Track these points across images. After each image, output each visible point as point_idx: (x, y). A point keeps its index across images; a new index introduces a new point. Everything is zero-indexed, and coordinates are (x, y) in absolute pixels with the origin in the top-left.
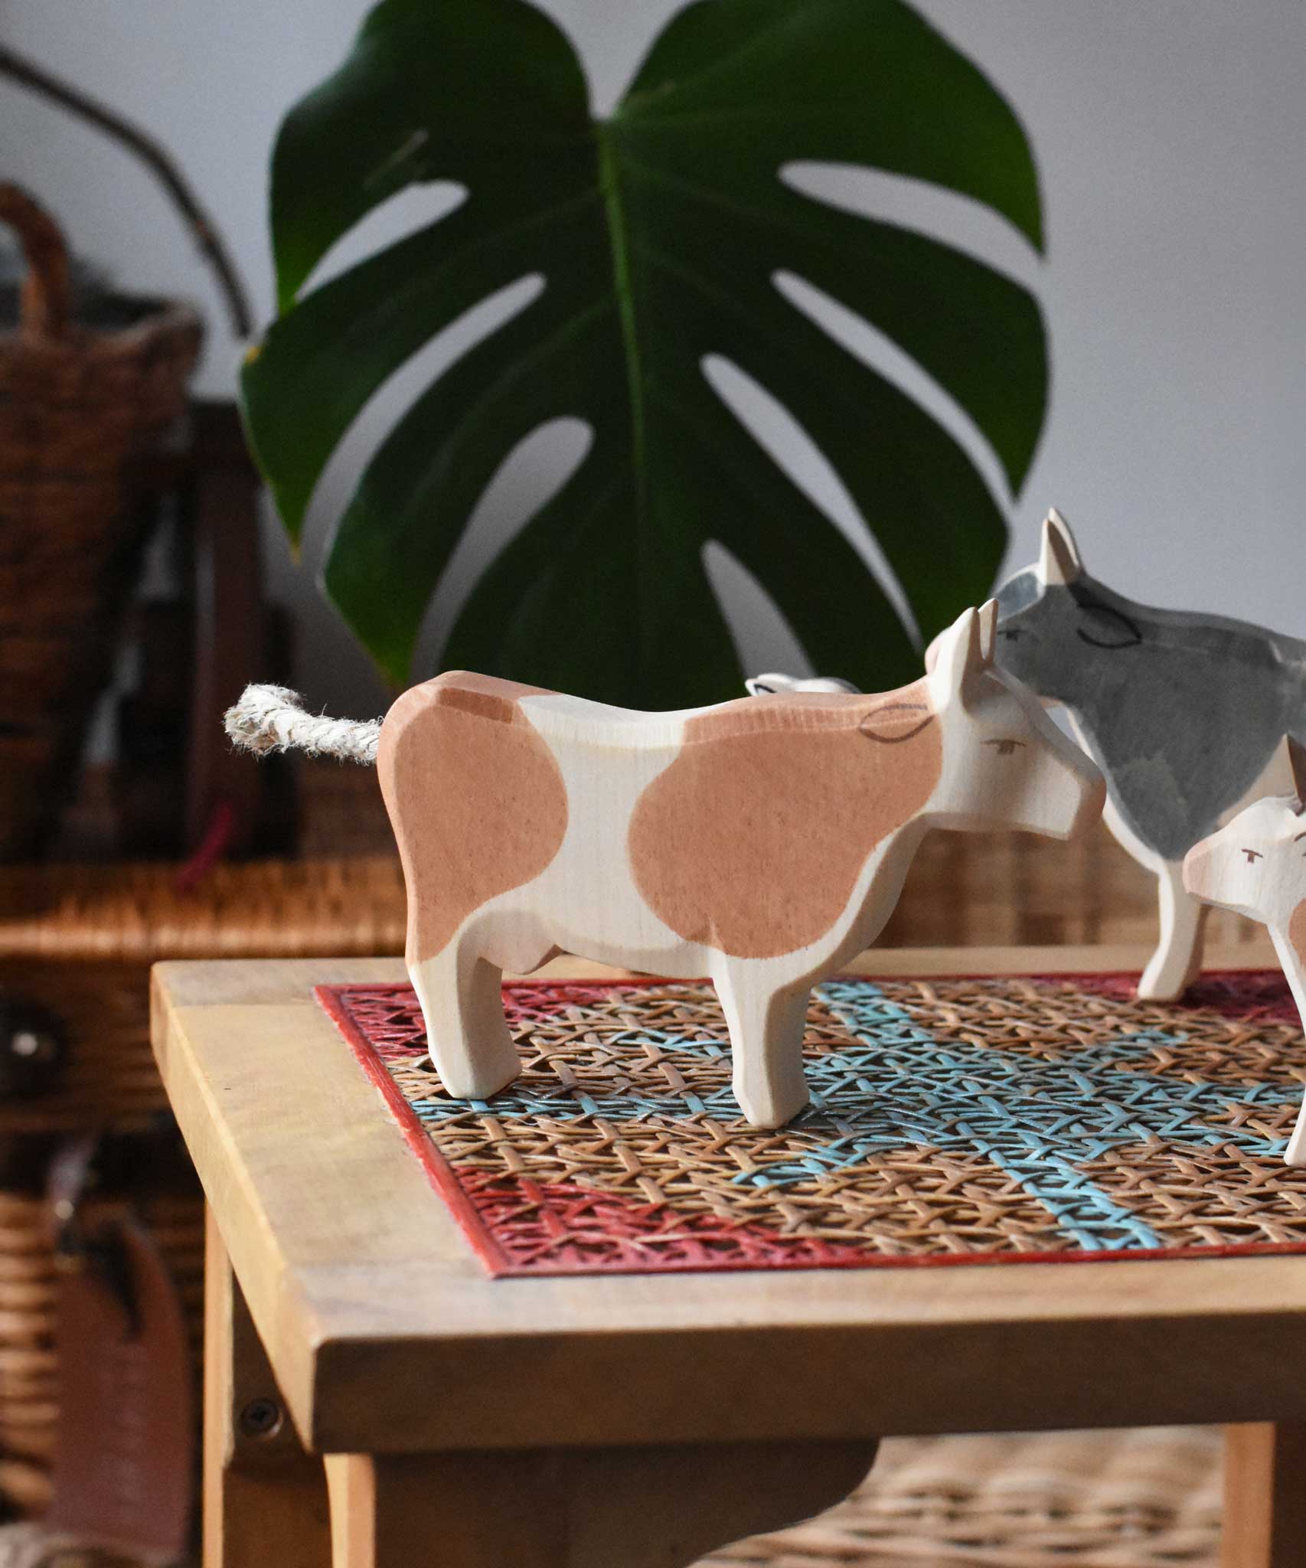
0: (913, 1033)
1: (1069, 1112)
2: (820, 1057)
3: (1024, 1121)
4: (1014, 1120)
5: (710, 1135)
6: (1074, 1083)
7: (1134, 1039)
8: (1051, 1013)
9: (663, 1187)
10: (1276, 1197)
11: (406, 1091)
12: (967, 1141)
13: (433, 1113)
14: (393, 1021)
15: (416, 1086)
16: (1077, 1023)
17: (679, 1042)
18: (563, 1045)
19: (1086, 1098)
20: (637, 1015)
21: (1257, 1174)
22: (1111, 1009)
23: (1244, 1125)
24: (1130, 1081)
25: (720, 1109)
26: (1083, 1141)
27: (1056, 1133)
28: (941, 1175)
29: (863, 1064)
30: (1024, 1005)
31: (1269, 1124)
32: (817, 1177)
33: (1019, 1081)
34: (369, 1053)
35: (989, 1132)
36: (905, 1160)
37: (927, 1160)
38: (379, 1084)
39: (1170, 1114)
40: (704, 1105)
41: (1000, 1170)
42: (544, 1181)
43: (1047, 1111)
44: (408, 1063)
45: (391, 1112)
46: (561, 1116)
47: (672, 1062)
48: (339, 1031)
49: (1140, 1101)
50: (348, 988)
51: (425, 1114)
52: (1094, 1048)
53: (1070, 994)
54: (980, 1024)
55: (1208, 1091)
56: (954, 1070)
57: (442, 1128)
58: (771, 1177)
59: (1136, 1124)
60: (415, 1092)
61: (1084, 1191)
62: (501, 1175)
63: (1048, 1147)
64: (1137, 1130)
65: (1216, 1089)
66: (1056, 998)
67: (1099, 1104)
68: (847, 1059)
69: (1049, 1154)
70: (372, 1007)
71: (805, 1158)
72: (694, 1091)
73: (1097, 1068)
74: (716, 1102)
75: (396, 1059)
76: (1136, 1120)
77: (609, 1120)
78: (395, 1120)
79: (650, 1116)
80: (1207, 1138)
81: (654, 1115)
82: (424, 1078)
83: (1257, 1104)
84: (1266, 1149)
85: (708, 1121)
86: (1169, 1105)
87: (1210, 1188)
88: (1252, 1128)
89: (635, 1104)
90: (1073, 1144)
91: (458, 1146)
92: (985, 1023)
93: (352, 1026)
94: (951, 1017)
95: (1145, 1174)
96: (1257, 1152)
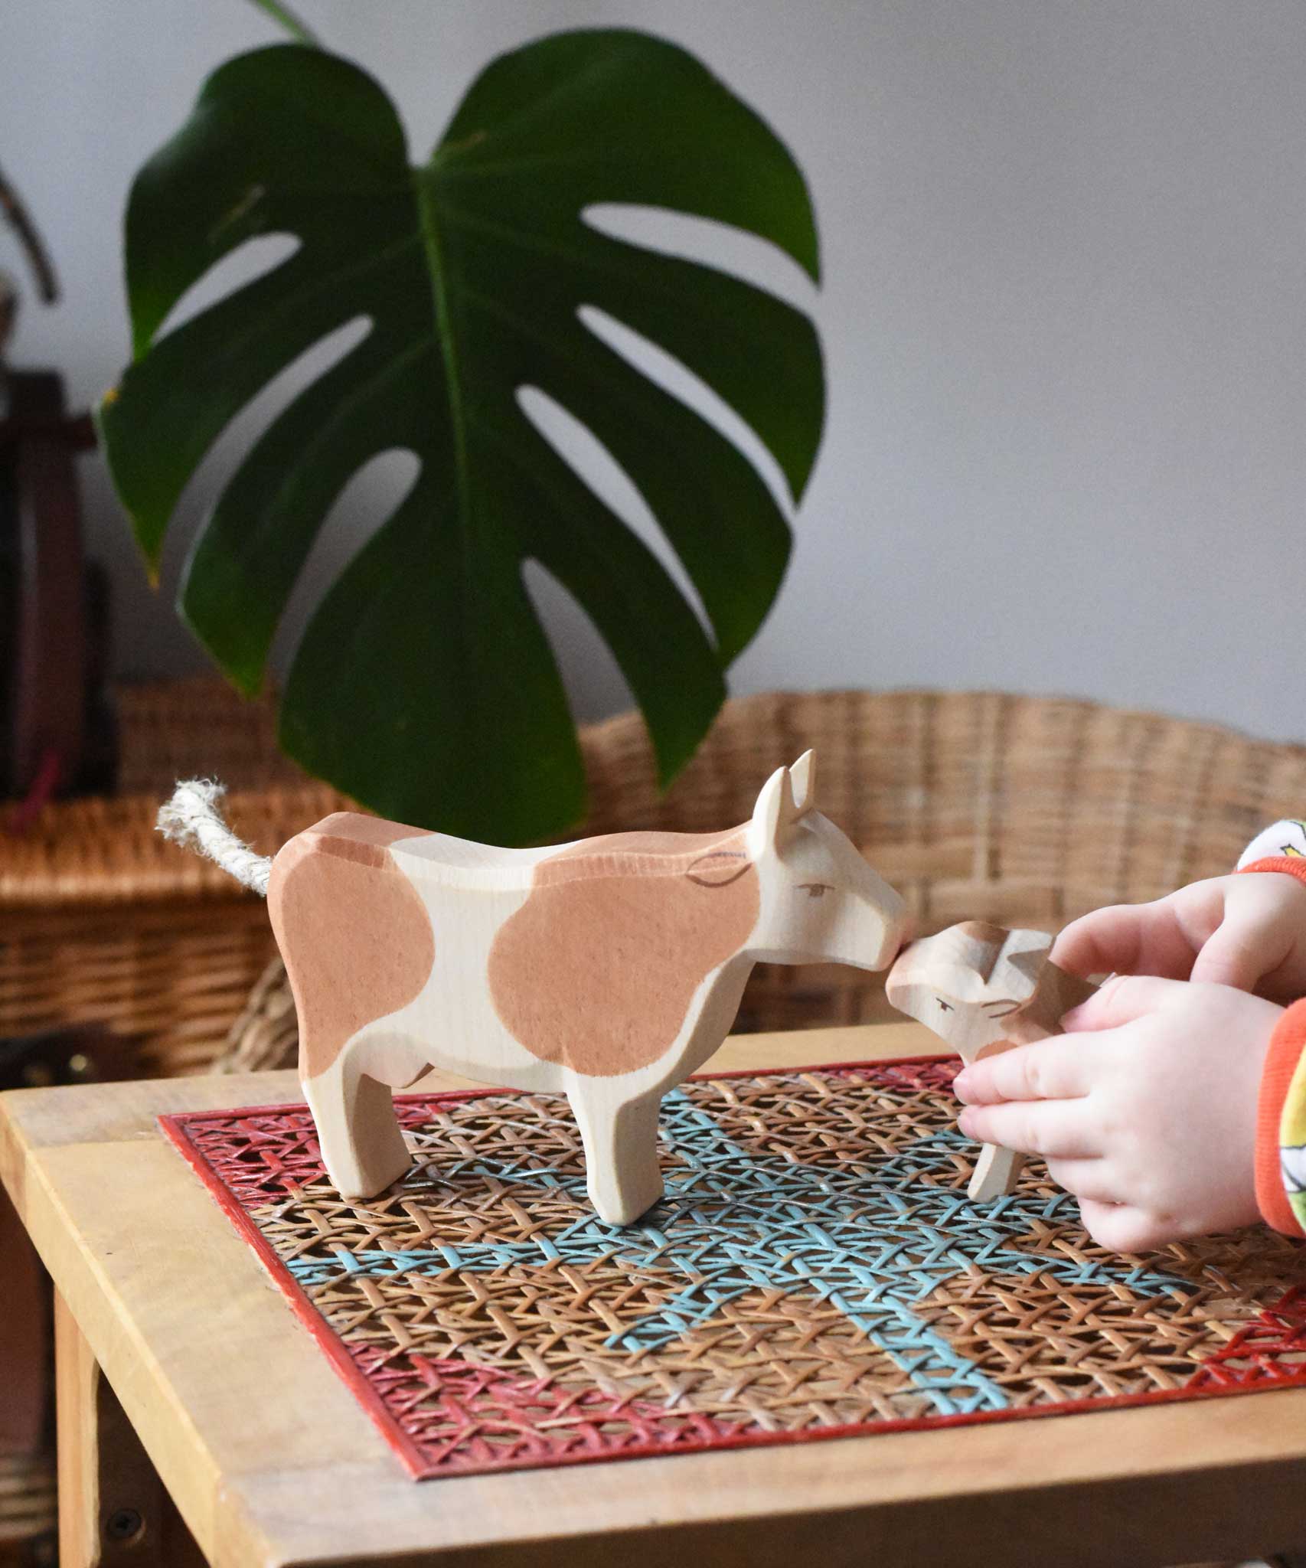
0: (728, 1148)
1: (891, 1239)
3: (852, 1254)
4: (843, 1253)
5: (568, 1284)
6: (887, 1202)
7: (929, 1144)
8: (847, 1114)
9: (544, 1356)
10: (1098, 1335)
11: (278, 1248)
12: (805, 1281)
13: (310, 1276)
14: (241, 1157)
15: (284, 1241)
16: (871, 1125)
17: (514, 1171)
19: (902, 1220)
20: (468, 1138)
21: (1076, 1309)
22: (900, 1104)
23: (1051, 1247)
24: (935, 1197)
25: (573, 1252)
26: (911, 1274)
27: (884, 1266)
28: (791, 1325)
30: (820, 1104)
31: (1072, 1243)
32: (680, 1335)
33: (836, 1203)
34: (231, 1201)
35: (822, 1268)
36: (754, 1308)
37: (775, 1306)
38: (251, 1241)
39: (981, 1236)
40: (557, 1248)
41: (843, 1316)
42: (433, 1356)
43: (869, 1239)
44: (271, 1212)
45: (270, 1276)
46: (429, 1270)
47: (514, 1197)
48: (195, 1173)
49: (951, 1222)
50: (190, 1118)
51: (304, 1278)
52: (897, 1157)
53: (859, 1089)
54: (784, 1132)
55: (1010, 1207)
56: (775, 1192)
57: (323, 1295)
58: (640, 1337)
59: (954, 1251)
60: (286, 1249)
61: (926, 1339)
62: (395, 1352)
63: (883, 1286)
64: (956, 1258)
65: (1017, 1203)
66: (847, 1095)
67: (914, 1228)
69: (884, 1294)
70: (217, 1141)
71: (664, 1311)
72: (542, 1231)
73: (904, 1183)
74: (566, 1243)
75: (258, 1208)
76: (953, 1247)
77: (474, 1272)
78: (276, 1286)
79: (511, 1267)
80: (1020, 1264)
81: (515, 1265)
82: (290, 1231)
83: (1056, 1220)
84: (1077, 1276)
85: (563, 1267)
86: (979, 1225)
87: (1037, 1329)
88: (1057, 1249)
89: (493, 1251)
90: (904, 1280)
91: (344, 1315)
92: (789, 1131)
93: (206, 1167)
94: (757, 1124)
95: (977, 1314)
96: (1070, 1280)
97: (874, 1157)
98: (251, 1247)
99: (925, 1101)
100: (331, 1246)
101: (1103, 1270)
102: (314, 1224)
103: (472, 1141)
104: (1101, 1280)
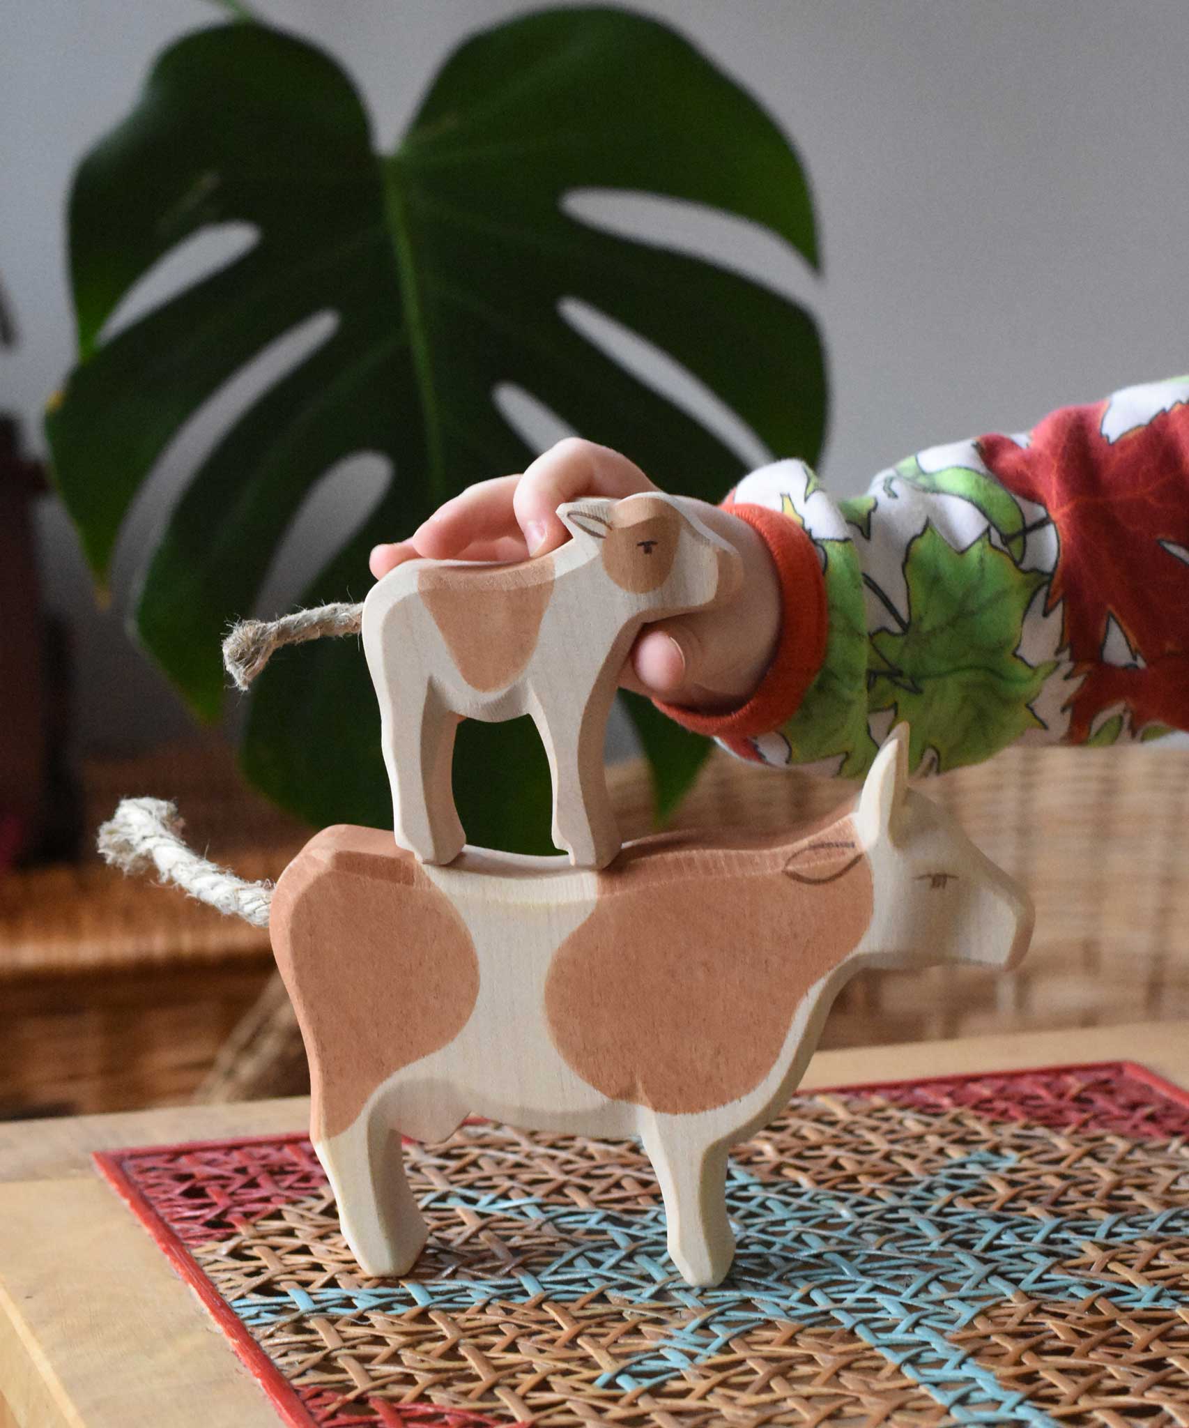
1: (919, 1265)
2: (645, 1212)
3: (879, 1283)
4: (869, 1282)
5: (554, 1321)
6: (916, 1228)
7: (963, 1166)
8: (870, 1137)
9: (524, 1398)
10: (1166, 1362)
11: (222, 1288)
12: (826, 1313)
13: (257, 1316)
15: (230, 1280)
16: (898, 1147)
17: (493, 1202)
19: (935, 1246)
20: (441, 1168)
21: (1138, 1335)
22: (928, 1125)
23: (1106, 1270)
24: (973, 1221)
25: (559, 1288)
26: (946, 1303)
27: (915, 1295)
28: (810, 1360)
30: (839, 1127)
31: (1130, 1266)
32: (683, 1372)
33: (861, 1230)
34: (173, 1241)
35: (845, 1299)
36: (768, 1342)
37: (791, 1341)
38: (192, 1281)
39: (1026, 1260)
40: (541, 1283)
41: (871, 1349)
42: (397, 1399)
43: (898, 1267)
44: (215, 1250)
45: (212, 1318)
46: (393, 1309)
47: (492, 1229)
48: (132, 1211)
49: (990, 1247)
50: (128, 1154)
51: (250, 1318)
52: (927, 1180)
53: (881, 1110)
54: (799, 1156)
55: (1057, 1229)
56: (789, 1219)
57: (271, 1336)
58: (635, 1375)
59: (995, 1277)
60: (232, 1288)
61: (967, 1371)
62: (351, 1396)
63: (915, 1316)
64: (998, 1284)
65: (1065, 1225)
66: (869, 1116)
67: (951, 1254)
69: (917, 1324)
70: (158, 1177)
71: (664, 1347)
72: (525, 1266)
73: (935, 1206)
74: (549, 1279)
75: (200, 1246)
76: (994, 1272)
77: (445, 1311)
78: (219, 1328)
79: (488, 1304)
80: (1072, 1290)
81: (492, 1302)
82: (236, 1269)
83: (1112, 1241)
84: (1138, 1300)
85: (547, 1303)
86: (1023, 1249)
87: (1095, 1358)
88: (1113, 1272)
89: (467, 1288)
90: (938, 1309)
91: (295, 1357)
92: (804, 1154)
93: (144, 1204)
94: (768, 1148)
95: (1023, 1343)
96: (1130, 1305)
97: (899, 1181)
98: (191, 1286)
99: (956, 1121)
100: (282, 1284)
101: (1168, 1293)
102: (264, 1262)
103: (447, 1172)
104: (1166, 1303)
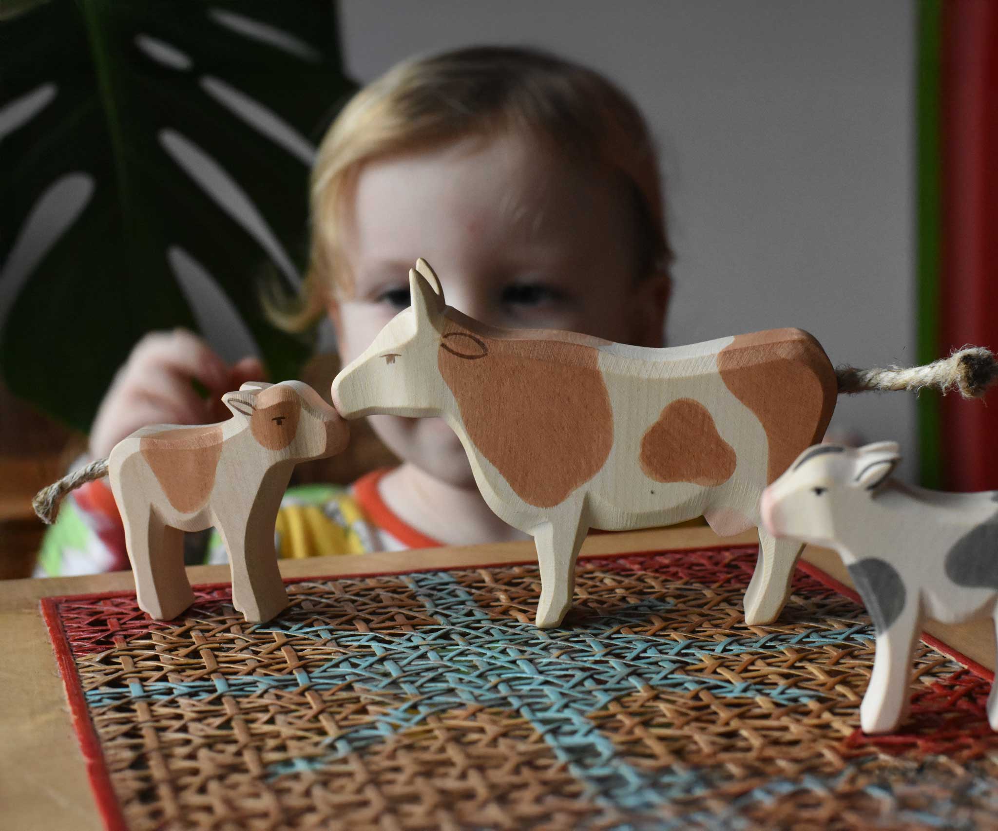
0: (475, 613)
1: (583, 669)
2: (403, 635)
3: (550, 679)
4: (541, 678)
5: (309, 705)
6: (590, 646)
8: (577, 589)
10: (737, 733)
11: (84, 683)
12: (505, 698)
13: (100, 701)
14: (91, 624)
16: (594, 597)
17: (301, 628)
18: (214, 636)
19: (597, 657)
21: (724, 714)
22: (620, 582)
23: (714, 672)
24: (630, 642)
25: (321, 681)
26: (593, 693)
27: (574, 687)
28: (482, 730)
29: (435, 639)
31: (733, 670)
32: (385, 739)
33: (549, 647)
34: (66, 652)
35: (521, 690)
36: (455, 718)
37: (473, 715)
38: (66, 679)
39: (660, 666)
40: (311, 678)
41: (528, 723)
43: (567, 669)
44: (92, 658)
45: (68, 702)
46: (199, 696)
47: (292, 645)
48: (49, 634)
49: (637, 658)
50: (66, 599)
51: (94, 702)
53: (591, 572)
54: (524, 602)
55: (688, 647)
56: (501, 640)
57: (104, 714)
58: (350, 740)
59: (633, 676)
60: (91, 683)
61: (591, 738)
63: (564, 701)
64: (633, 681)
65: (694, 644)
67: (607, 662)
68: (423, 636)
69: (566, 706)
70: (78, 613)
71: (379, 721)
72: (304, 667)
73: (607, 633)
74: (320, 675)
75: (85, 656)
76: (633, 673)
77: (235, 696)
78: (69, 708)
79: (266, 691)
80: (686, 685)
81: (270, 690)
82: (100, 671)
83: (725, 655)
84: (731, 692)
85: (310, 692)
86: (659, 659)
87: (687, 731)
88: (720, 674)
89: (257, 681)
90: (586, 697)
91: (113, 728)
92: (527, 601)
93: (59, 630)
94: (502, 597)
95: (637, 719)
96: (724, 695)
98: (64, 683)
99: (640, 579)
100: (128, 680)
101: (753, 687)
102: (122, 666)
104: (749, 694)
